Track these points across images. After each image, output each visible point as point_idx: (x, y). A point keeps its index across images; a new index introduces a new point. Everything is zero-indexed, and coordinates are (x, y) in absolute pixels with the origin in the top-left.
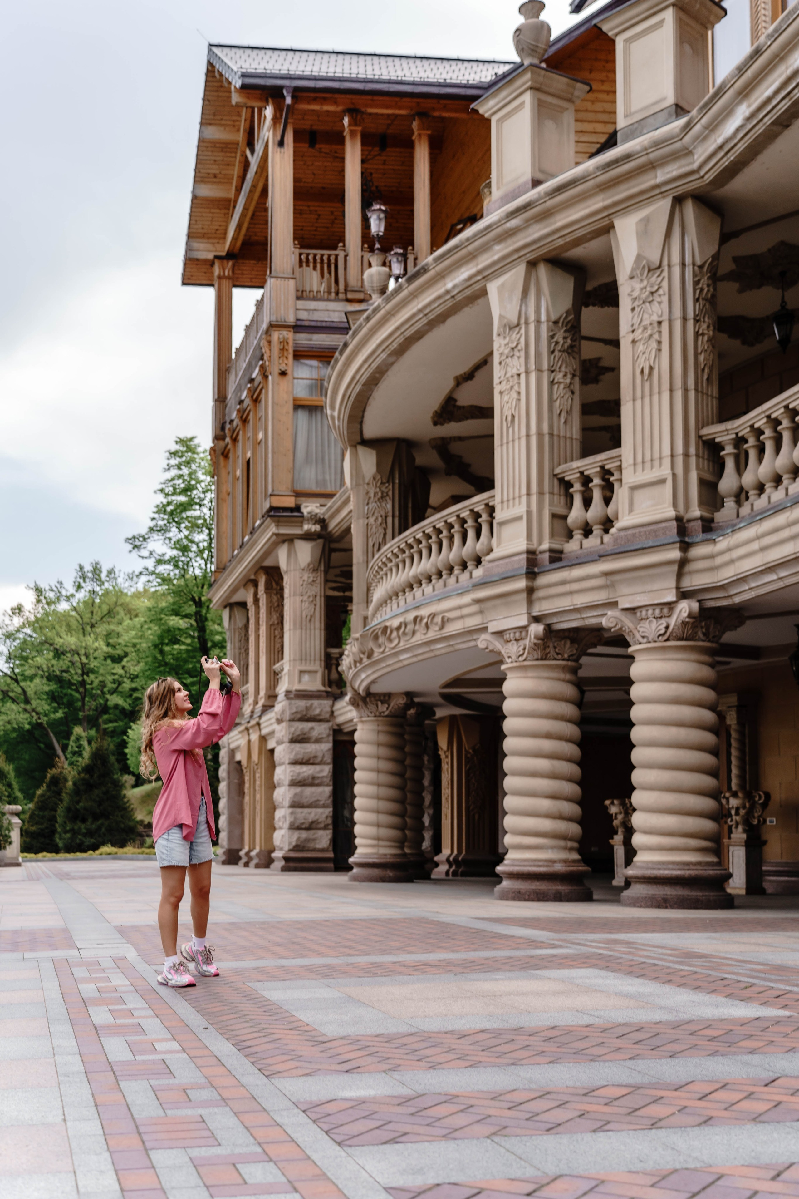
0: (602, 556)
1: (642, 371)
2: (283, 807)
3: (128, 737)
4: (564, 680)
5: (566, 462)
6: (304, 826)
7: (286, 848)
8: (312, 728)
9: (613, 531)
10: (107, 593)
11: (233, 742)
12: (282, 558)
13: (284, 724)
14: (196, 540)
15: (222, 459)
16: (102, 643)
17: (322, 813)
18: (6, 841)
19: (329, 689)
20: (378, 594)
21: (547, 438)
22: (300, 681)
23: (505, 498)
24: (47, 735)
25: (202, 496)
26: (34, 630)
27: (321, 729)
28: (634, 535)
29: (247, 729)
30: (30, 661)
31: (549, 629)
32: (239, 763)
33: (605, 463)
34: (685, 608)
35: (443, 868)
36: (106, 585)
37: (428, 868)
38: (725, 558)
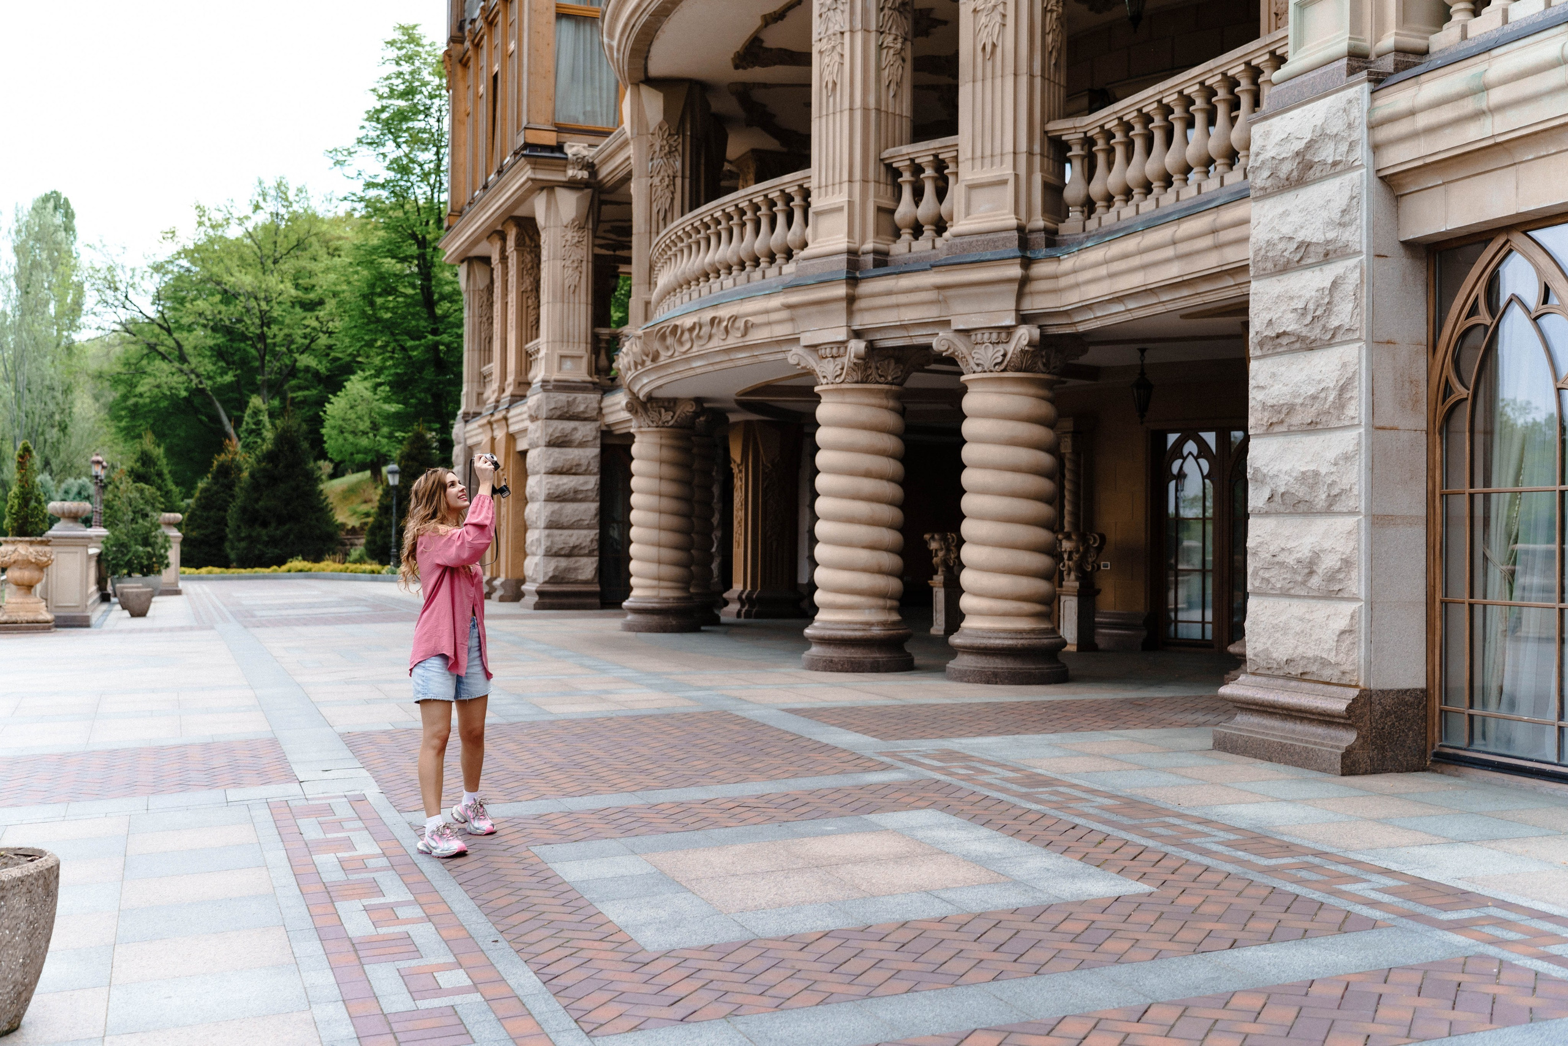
0: (935, 266)
1: (984, 48)
2: (537, 528)
3: (325, 412)
4: (886, 408)
5: (894, 146)
6: (563, 553)
7: (541, 580)
8: (575, 429)
9: (946, 235)
10: (296, 216)
11: (471, 437)
12: (539, 208)
13: (539, 423)
14: (420, 159)
15: (459, 68)
16: (289, 285)
17: (586, 536)
18: (161, 563)
19: (596, 380)
20: (664, 279)
21: (873, 114)
22: (560, 368)
23: (823, 183)
24: (211, 403)
25: (428, 102)
26: (193, 261)
27: (586, 430)
28: (972, 243)
29: (490, 423)
30: (188, 305)
31: (871, 345)
33: (939, 151)
34: (1025, 335)
35: (734, 607)
36: (295, 207)
37: (716, 612)
38: (1071, 280)
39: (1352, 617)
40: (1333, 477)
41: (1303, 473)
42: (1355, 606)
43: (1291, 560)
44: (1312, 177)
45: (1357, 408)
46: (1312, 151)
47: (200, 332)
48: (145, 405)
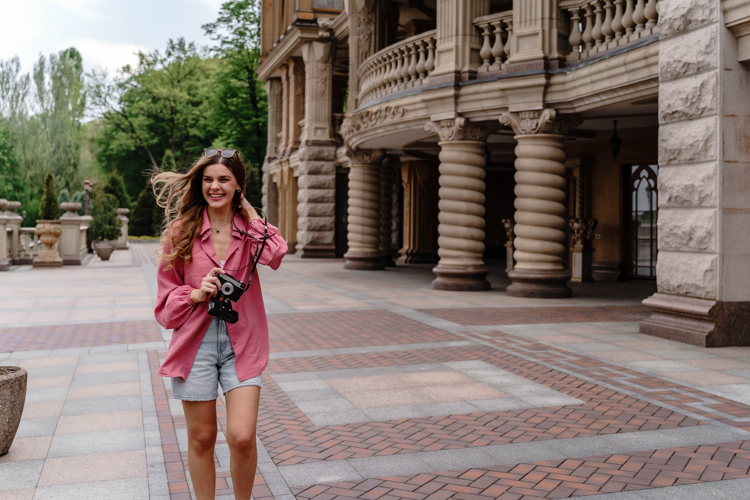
0: (500, 78)
2: (303, 216)
4: (476, 153)
5: (480, 16)
6: (316, 229)
7: (305, 242)
8: (323, 165)
9: (507, 62)
10: (188, 59)
11: (272, 170)
12: (305, 52)
13: (304, 162)
14: (250, 29)
16: (185, 93)
17: (328, 221)
19: (333, 140)
20: (365, 87)
21: (469, 1)
22: (315, 134)
23: (443, 36)
24: (147, 154)
26: (138, 82)
27: (328, 166)
28: (519, 66)
29: (281, 163)
30: (135, 104)
31: (467, 121)
32: (275, 183)
33: (503, 18)
34: (548, 114)
35: (404, 258)
36: (188, 54)
37: (394, 260)
38: (571, 85)
39: (712, 263)
40: (702, 188)
41: (686, 186)
42: (713, 257)
43: (680, 232)
44: (691, 28)
45: (715, 151)
46: (691, 14)
47: (141, 118)
48: (114, 155)
